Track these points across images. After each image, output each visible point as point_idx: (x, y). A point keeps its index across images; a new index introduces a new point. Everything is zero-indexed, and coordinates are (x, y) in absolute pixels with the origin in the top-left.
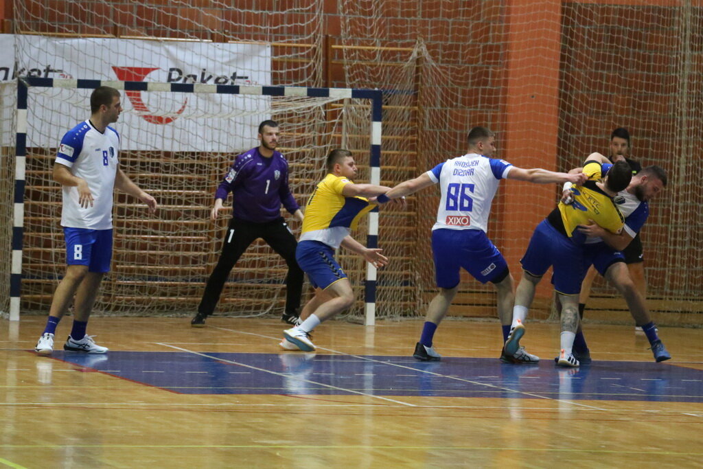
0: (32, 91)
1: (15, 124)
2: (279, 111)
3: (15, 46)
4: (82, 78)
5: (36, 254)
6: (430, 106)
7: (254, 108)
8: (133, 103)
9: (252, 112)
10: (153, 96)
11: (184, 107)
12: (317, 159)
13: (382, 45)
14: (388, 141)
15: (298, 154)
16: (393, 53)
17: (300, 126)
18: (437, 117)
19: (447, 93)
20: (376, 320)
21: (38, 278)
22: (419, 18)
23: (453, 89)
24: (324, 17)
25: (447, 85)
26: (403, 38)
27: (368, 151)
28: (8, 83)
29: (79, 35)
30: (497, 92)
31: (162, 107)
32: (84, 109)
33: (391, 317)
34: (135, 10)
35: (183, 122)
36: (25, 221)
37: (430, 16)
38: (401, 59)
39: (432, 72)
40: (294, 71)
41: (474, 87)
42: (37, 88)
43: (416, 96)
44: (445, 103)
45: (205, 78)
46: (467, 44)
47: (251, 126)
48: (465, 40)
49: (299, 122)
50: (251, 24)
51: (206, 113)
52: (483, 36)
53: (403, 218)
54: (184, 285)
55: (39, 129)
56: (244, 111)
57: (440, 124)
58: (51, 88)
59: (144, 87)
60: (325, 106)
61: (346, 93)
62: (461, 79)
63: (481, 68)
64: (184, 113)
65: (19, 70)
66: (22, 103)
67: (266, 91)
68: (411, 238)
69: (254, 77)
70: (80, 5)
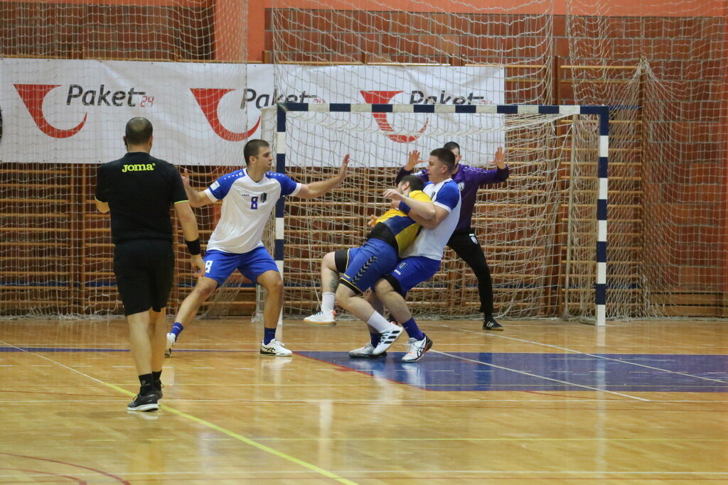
0: (290, 115)
1: (275, 146)
2: (512, 127)
3: (275, 74)
4: (334, 102)
5: (296, 264)
6: (654, 120)
7: (490, 126)
8: (380, 124)
9: (487, 130)
10: (397, 116)
11: (425, 126)
12: (548, 172)
13: (608, 64)
14: (615, 153)
15: (530, 167)
16: (619, 71)
17: (532, 141)
18: (661, 130)
19: (670, 108)
20: (607, 320)
21: (298, 286)
22: (643, 37)
23: (676, 104)
24: (554, 39)
25: (670, 99)
26: (629, 56)
27: (597, 163)
28: (269, 109)
29: (331, 63)
30: (717, 105)
31: (406, 126)
32: (336, 130)
33: (620, 318)
34: (381, 38)
35: (425, 140)
36: (285, 234)
37: (653, 36)
38: (626, 76)
39: (655, 88)
40: (526, 91)
41: (696, 101)
42: (294, 112)
43: (640, 110)
44: (668, 117)
45: (445, 99)
46: (688, 60)
47: (487, 142)
48: (686, 57)
49: (531, 137)
50: (486, 48)
51: (446, 132)
52: (704, 53)
53: (630, 225)
54: (429, 291)
55: (296, 150)
56: (480, 129)
57: (663, 136)
58: (307, 112)
59: (389, 108)
60: (555, 122)
61: (575, 110)
62: (683, 94)
63: (702, 83)
64: (426, 132)
65: (278, 96)
66: (281, 126)
67: (501, 109)
68: (638, 243)
69: (489, 97)
70: (331, 35)
